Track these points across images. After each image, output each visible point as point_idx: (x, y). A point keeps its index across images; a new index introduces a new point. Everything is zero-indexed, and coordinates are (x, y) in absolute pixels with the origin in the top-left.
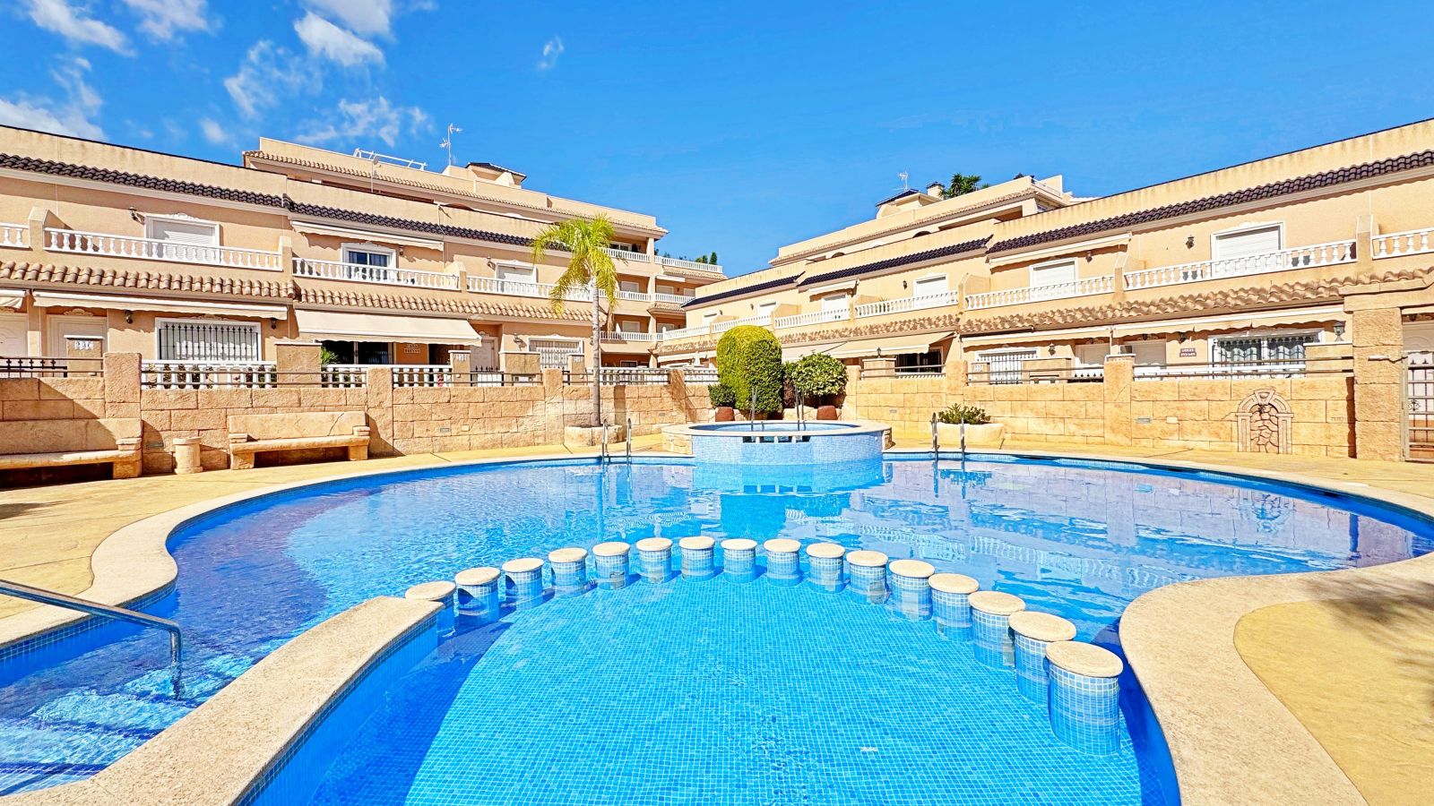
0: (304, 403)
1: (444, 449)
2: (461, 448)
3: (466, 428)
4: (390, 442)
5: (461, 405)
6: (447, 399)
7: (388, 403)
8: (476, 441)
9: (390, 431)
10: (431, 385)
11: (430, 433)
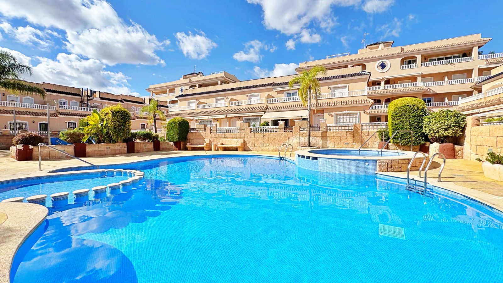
0: (233, 137)
1: (262, 150)
2: (266, 150)
3: (268, 145)
4: (249, 147)
5: (266, 138)
6: (263, 136)
7: (249, 137)
8: (271, 149)
9: (249, 144)
10: (259, 132)
11: (259, 146)
